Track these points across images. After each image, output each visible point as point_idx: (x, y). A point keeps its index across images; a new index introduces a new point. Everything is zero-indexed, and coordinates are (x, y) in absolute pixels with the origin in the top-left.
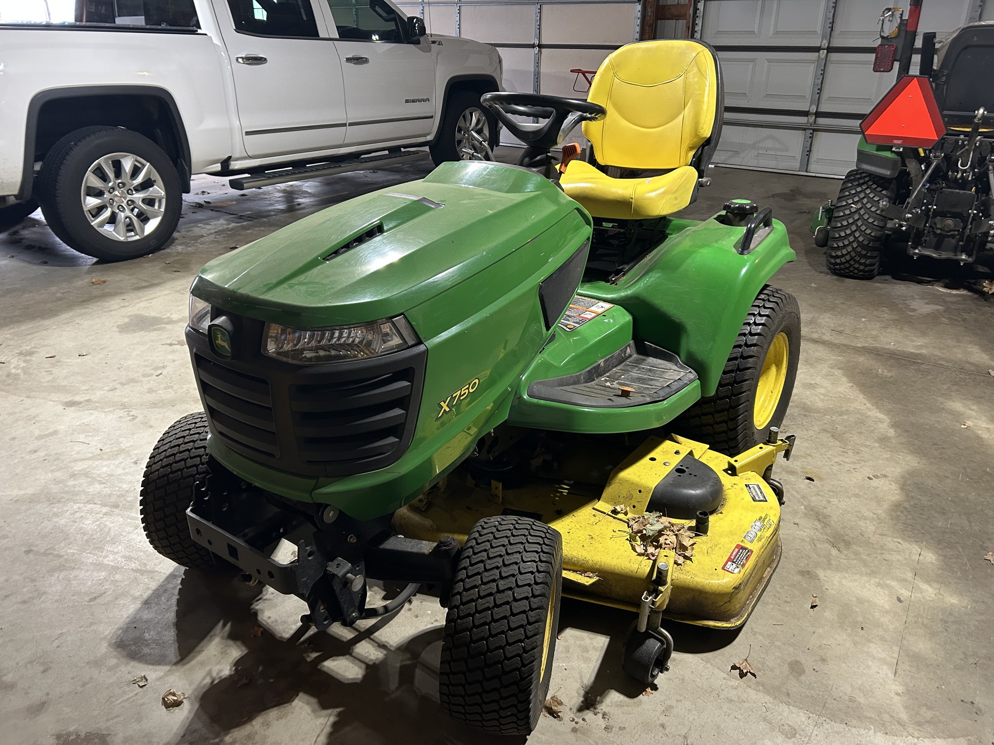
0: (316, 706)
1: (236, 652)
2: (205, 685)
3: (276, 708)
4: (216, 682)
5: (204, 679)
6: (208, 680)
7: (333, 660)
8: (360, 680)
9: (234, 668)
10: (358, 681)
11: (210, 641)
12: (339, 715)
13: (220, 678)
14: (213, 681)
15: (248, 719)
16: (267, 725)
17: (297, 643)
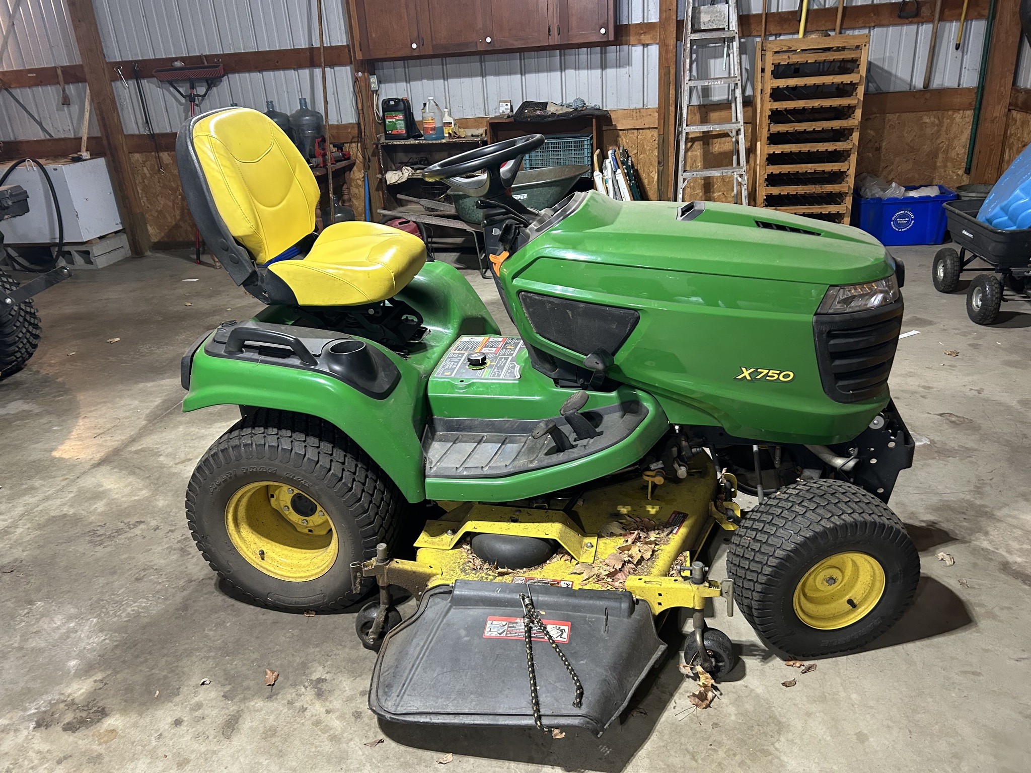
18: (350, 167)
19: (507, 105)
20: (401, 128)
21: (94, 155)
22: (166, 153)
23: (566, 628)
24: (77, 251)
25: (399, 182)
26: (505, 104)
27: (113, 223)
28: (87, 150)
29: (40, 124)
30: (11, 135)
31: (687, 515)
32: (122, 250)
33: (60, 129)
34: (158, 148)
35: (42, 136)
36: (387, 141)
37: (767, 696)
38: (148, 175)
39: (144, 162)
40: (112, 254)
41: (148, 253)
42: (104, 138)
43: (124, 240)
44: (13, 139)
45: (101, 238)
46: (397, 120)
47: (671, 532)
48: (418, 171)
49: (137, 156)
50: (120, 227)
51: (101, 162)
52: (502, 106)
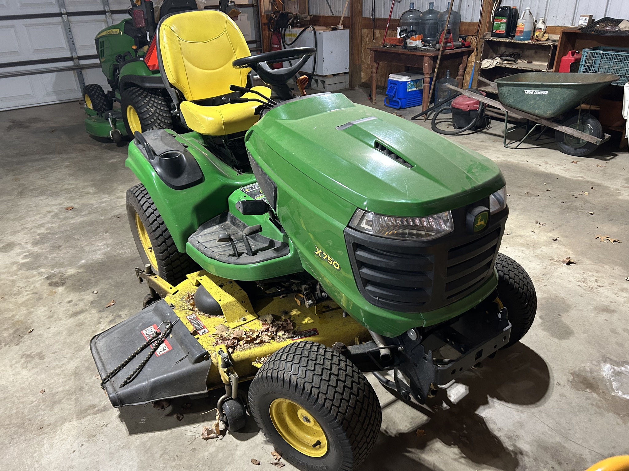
0: (486, 406)
1: (438, 445)
2: (467, 462)
3: (487, 425)
4: (464, 455)
5: (461, 463)
6: (463, 460)
7: (450, 396)
8: (466, 386)
9: (453, 446)
10: (468, 387)
11: (424, 460)
12: (492, 397)
13: (460, 453)
14: (464, 457)
15: (496, 439)
16: (500, 429)
17: (433, 412)
18: (469, 53)
19: (586, 19)
20: (503, 29)
21: (345, 28)
22: (378, 30)
23: (167, 349)
24: (321, 80)
25: (489, 68)
26: (584, 18)
27: (344, 67)
28: (342, 24)
29: (330, 7)
30: (318, 12)
31: (318, 334)
32: (344, 83)
33: (337, 11)
34: (375, 27)
35: (330, 14)
36: (492, 38)
37: (237, 458)
38: (368, 43)
39: (368, 34)
40: (337, 85)
41: (357, 88)
42: (351, 18)
43: (347, 78)
44: (318, 14)
45: (334, 75)
46: (501, 23)
47: (292, 338)
48: (505, 62)
49: (365, 31)
50: (348, 71)
51: (347, 31)
52: (582, 20)
